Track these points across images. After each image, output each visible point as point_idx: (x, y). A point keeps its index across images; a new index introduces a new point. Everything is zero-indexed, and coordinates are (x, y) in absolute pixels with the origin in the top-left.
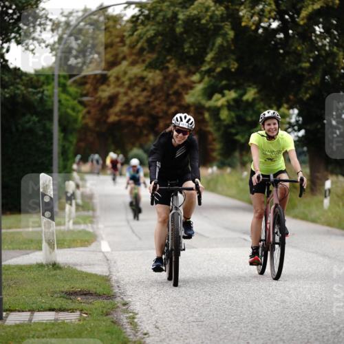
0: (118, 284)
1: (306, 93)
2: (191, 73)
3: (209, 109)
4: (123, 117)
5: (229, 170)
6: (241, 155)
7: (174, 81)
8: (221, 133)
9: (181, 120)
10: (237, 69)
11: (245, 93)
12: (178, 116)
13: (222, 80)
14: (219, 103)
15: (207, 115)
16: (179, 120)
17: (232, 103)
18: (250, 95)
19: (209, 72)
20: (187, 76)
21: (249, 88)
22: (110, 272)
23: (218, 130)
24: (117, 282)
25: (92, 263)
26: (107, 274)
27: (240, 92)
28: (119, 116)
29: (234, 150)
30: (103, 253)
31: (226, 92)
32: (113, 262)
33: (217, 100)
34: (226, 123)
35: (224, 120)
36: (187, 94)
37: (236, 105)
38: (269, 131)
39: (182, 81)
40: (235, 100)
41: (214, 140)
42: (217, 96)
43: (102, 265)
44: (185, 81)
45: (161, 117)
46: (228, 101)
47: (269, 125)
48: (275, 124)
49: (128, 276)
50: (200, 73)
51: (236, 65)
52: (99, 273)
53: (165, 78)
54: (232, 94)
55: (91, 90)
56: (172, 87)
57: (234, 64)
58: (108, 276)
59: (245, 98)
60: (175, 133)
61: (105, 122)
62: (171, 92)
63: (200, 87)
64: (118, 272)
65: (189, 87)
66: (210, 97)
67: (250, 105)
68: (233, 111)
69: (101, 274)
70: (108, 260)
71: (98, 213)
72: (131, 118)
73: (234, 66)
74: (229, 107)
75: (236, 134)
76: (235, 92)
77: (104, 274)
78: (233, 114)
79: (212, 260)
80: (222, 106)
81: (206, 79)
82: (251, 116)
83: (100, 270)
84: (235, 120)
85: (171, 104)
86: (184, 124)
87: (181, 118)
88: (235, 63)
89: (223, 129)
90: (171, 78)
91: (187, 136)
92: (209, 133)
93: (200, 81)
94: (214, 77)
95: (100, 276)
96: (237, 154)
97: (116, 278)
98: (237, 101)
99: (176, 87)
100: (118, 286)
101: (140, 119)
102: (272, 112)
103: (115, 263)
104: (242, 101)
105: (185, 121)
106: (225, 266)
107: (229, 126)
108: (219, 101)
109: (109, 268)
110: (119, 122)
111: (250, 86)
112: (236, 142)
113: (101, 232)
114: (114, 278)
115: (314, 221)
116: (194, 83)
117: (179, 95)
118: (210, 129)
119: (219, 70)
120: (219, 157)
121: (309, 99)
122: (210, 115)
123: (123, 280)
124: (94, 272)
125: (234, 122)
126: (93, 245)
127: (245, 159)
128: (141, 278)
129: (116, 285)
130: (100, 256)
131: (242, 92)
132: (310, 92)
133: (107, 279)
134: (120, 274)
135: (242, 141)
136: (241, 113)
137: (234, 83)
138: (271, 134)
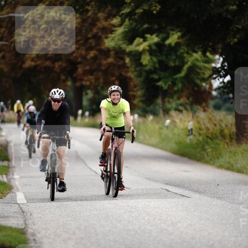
0: (34, 237)
1: (234, 37)
2: (111, 16)
3: (130, 54)
4: (39, 62)
5: (151, 117)
6: (163, 102)
7: (93, 24)
8: (142, 79)
9: (55, 94)
10: (159, 12)
11: (167, 38)
12: (53, 91)
13: (144, 24)
14: (141, 48)
15: (127, 60)
16: (54, 93)
17: (154, 47)
18: (174, 39)
19: (130, 15)
20: (106, 19)
21: (172, 32)
22: (26, 224)
23: (139, 76)
24: (33, 235)
25: (6, 215)
26: (23, 227)
27: (162, 36)
28: (35, 62)
29: (156, 97)
30: (19, 205)
31: (148, 36)
32: (29, 214)
33: (138, 45)
34: (147, 68)
35: (146, 66)
36: (107, 38)
37: (158, 49)
38: (114, 99)
39: (102, 24)
40: (157, 44)
41: (135, 86)
42: (138, 40)
43: (17, 217)
44: (105, 24)
45: (80, 63)
46: (150, 46)
47: (114, 95)
48: (118, 95)
49: (45, 229)
50: (121, 16)
51: (159, 7)
52: (14, 226)
53: (84, 21)
54: (154, 39)
55: (6, 34)
56: (91, 30)
57: (156, 6)
58: (24, 229)
59: (168, 42)
60: (53, 103)
61: (21, 67)
62: (90, 36)
63: (120, 30)
64: (35, 225)
65: (109, 30)
66: (131, 42)
67: (174, 49)
68: (156, 56)
69: (17, 226)
70: (23, 212)
71: (13, 163)
72: (48, 63)
73: (156, 8)
74: (151, 51)
75: (158, 80)
76: (157, 36)
77: (20, 227)
78: (155, 59)
79: (132, 212)
80: (144, 50)
81: (127, 22)
82: (174, 61)
83: (15, 222)
84: (157, 66)
85: (91, 48)
86: (57, 96)
87: (55, 92)
88: (158, 5)
89: (144, 74)
90: (90, 21)
91: (60, 104)
92: (130, 79)
93: (120, 25)
94: (136, 21)
95: (16, 228)
96: (159, 101)
97: (32, 231)
98: (160, 46)
99: (95, 30)
100: (34, 240)
101: (57, 65)
102: (117, 87)
103: (31, 215)
104: (164, 45)
105: (57, 94)
106: (147, 218)
107: (150, 72)
108: (140, 45)
109: (25, 220)
110: (36, 66)
111: (173, 30)
112: (159, 88)
113: (17, 183)
114: (30, 231)
115: (239, 171)
116: (114, 26)
117: (98, 39)
118: (131, 75)
119: (139, 11)
120: (141, 104)
121: (235, 44)
122: (131, 60)
123: (39, 233)
124: (9, 225)
125: (155, 68)
126: (9, 196)
127: (168, 106)
128: (58, 231)
129: (32, 238)
130: (15, 208)
131: (164, 35)
132: (238, 36)
133: (22, 232)
134: (36, 227)
135: (165, 87)
136: (164, 58)
137: (156, 27)
138: (115, 102)
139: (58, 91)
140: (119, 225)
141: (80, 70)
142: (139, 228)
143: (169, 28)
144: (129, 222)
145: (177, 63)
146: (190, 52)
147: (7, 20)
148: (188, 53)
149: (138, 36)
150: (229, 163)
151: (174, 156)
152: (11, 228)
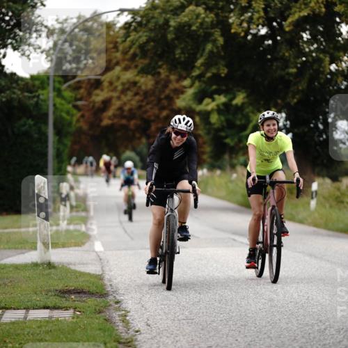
0: (111, 283)
1: (293, 97)
2: (181, 78)
3: (200, 113)
4: (116, 121)
5: (218, 172)
6: (231, 158)
7: (166, 86)
8: (211, 136)
9: (180, 122)
10: (226, 75)
11: (234, 98)
12: (177, 117)
13: (212, 85)
14: (209, 108)
15: (197, 119)
16: (178, 121)
17: (222, 107)
18: (240, 99)
19: (199, 77)
20: (178, 81)
21: (238, 93)
22: (103, 271)
23: (208, 133)
24: (110, 281)
25: (85, 262)
26: (100, 273)
27: (229, 96)
28: (112, 120)
29: (223, 153)
30: (96, 252)
31: (216, 96)
32: (105, 261)
33: (208, 104)
34: (216, 126)
35: (214, 124)
36: (178, 98)
37: (226, 109)
38: (268, 131)
39: (173, 85)
40: (224, 104)
41: (204, 143)
42: (207, 100)
43: (95, 264)
44: (177, 86)
45: (154, 121)
46: (218, 106)
48: (274, 125)
49: (121, 275)
50: (191, 78)
51: (226, 71)
52: (92, 272)
53: (157, 83)
54: (221, 99)
55: (85, 94)
56: (164, 92)
57: (224, 70)
58: (102, 275)
59: (234, 102)
60: (173, 135)
61: (99, 126)
62: (163, 96)
63: (190, 92)
64: (111, 271)
65: (180, 92)
66: (200, 101)
67: (239, 109)
68: (223, 115)
70: (101, 259)
72: (124, 122)
73: (224, 72)
74: (219, 110)
75: (226, 137)
76: (225, 97)
77: (97, 273)
78: (223, 118)
79: (202, 260)
80: (212, 110)
81: (197, 84)
82: (241, 120)
83: (93, 269)
84: (225, 124)
85: (163, 108)
86: (182, 127)
87: (179, 119)
88: (225, 68)
89: (212, 132)
90: (163, 82)
91: (185, 139)
92: (200, 136)
93: (191, 86)
94: (204, 82)
95: (94, 274)
96: (226, 157)
98: (227, 106)
99: (167, 92)
100: (111, 285)
101: (133, 122)
103: (108, 262)
104: (231, 105)
105: (183, 123)
106: (215, 265)
107: (218, 130)
109: (102, 267)
110: (112, 125)
111: (239, 91)
112: (226, 145)
114: (107, 277)
116: (185, 87)
117: (170, 99)
118: (201, 132)
119: (209, 75)
120: (209, 160)
121: (296, 104)
122: (201, 119)
123: (116, 279)
124: (88, 271)
125: (223, 126)
126: (87, 245)
127: (235, 161)
128: (133, 277)
129: (108, 284)
130: (93, 256)
131: (231, 96)
132: (297, 97)
133: (100, 278)
134: (112, 273)
135: (232, 144)
136: (230, 117)
137: (224, 88)
138: (270, 135)
139: (184, 119)
140: (189, 272)
141: (153, 128)
142: (208, 275)
143: (235, 89)
144: (198, 269)
145: (243, 122)
146: (256, 111)
147: (86, 81)
148: (253, 112)
149: (206, 97)
150: (291, 214)
151: (239, 207)
152: (89, 274)
